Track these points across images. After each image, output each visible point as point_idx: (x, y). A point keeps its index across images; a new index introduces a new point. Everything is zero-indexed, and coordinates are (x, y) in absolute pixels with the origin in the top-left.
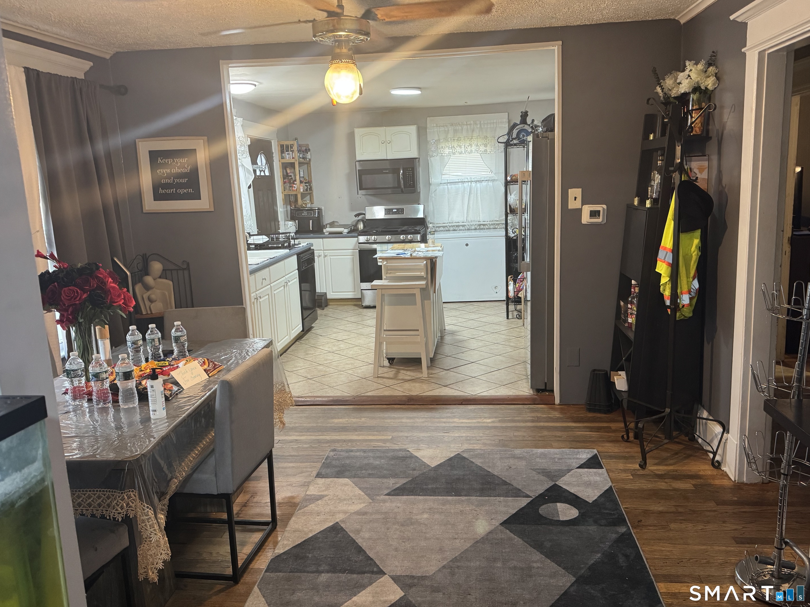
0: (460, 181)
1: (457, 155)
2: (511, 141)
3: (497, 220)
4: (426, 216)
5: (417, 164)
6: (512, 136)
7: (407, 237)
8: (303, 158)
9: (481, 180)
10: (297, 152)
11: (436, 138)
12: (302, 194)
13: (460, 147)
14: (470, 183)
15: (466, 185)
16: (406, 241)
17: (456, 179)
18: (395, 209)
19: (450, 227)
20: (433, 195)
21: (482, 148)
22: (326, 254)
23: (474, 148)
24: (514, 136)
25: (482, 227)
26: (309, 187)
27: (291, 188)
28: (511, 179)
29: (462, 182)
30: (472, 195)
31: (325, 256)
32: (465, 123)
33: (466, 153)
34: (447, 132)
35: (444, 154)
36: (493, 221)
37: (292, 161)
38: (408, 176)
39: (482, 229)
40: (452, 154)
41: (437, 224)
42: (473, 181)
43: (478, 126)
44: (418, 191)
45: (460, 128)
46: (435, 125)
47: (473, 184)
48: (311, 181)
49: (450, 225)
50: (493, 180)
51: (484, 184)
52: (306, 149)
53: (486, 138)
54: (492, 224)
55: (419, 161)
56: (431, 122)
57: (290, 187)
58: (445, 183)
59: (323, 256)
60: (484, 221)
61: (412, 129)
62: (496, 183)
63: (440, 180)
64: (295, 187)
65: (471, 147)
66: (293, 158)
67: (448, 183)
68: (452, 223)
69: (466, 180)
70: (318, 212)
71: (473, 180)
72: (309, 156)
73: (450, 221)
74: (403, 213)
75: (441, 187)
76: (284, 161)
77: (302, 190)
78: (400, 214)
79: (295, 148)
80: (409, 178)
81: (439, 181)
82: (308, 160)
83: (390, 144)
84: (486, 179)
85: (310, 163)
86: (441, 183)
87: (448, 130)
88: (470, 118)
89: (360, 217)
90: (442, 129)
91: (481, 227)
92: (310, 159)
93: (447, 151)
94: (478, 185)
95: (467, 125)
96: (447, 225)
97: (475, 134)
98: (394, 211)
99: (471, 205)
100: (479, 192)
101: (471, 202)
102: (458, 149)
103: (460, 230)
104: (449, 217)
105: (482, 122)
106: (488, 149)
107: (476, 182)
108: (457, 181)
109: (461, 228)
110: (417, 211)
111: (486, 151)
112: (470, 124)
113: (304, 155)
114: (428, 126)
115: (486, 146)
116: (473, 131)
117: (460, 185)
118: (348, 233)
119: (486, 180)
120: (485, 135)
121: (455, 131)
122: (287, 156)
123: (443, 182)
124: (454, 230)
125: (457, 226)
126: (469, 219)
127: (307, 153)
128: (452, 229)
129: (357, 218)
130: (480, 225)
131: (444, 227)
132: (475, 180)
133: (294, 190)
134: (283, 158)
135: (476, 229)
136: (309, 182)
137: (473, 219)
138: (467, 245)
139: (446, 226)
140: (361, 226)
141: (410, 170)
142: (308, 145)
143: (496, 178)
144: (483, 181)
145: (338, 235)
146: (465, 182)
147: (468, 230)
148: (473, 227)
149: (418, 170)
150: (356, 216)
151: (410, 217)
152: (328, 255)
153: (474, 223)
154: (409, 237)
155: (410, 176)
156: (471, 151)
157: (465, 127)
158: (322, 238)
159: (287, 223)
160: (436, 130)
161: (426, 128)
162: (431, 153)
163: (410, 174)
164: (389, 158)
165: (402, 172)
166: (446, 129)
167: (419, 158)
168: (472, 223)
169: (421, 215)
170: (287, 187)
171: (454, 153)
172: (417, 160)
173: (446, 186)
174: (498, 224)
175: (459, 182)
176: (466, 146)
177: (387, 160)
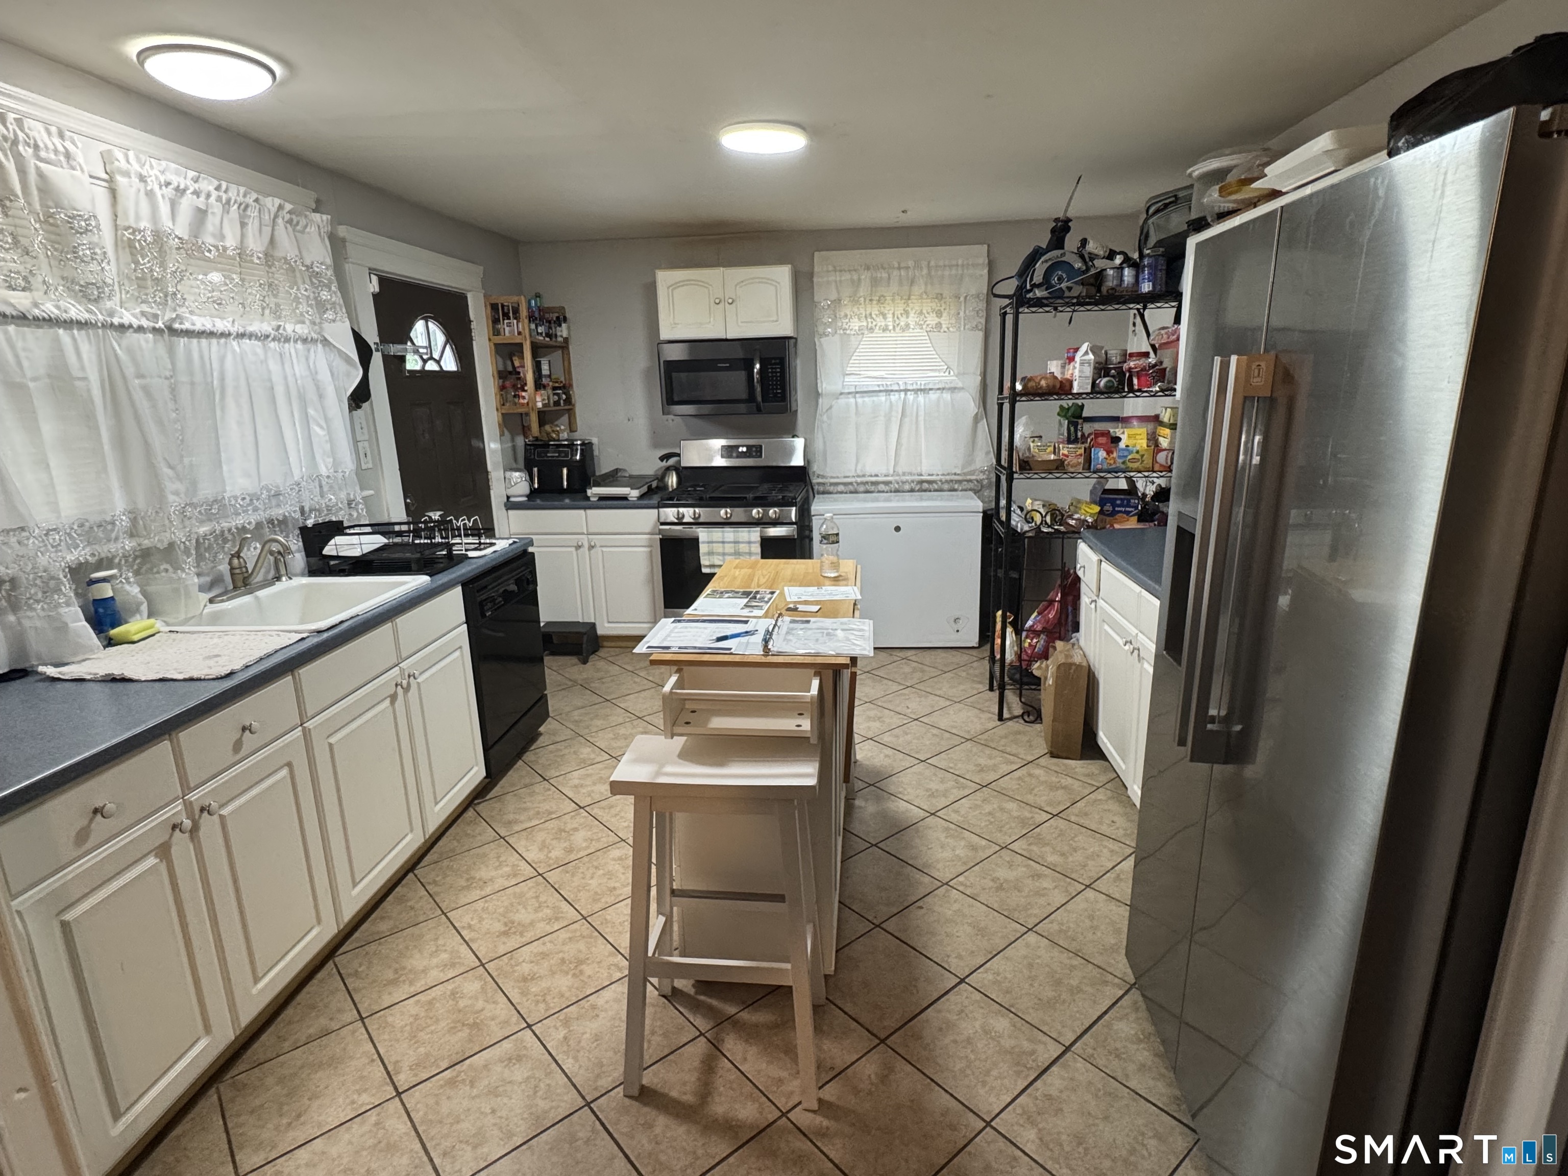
0: (881, 388)
1: (878, 333)
2: (1030, 291)
3: (959, 472)
4: (808, 462)
5: (792, 350)
6: (1031, 279)
7: (766, 513)
8: (548, 335)
9: (928, 387)
10: (526, 321)
11: (834, 296)
12: (541, 413)
13: (884, 316)
14: (902, 394)
15: (894, 397)
16: (764, 521)
17: (873, 385)
18: (743, 446)
19: (858, 484)
20: (825, 418)
21: (932, 320)
22: (593, 544)
23: (912, 319)
24: (1038, 278)
25: (926, 486)
26: (564, 397)
27: (516, 400)
28: (1025, 387)
29: (886, 391)
30: (907, 420)
31: (591, 547)
32: (896, 265)
33: (898, 329)
34: (856, 284)
35: (848, 332)
36: (948, 474)
37: (518, 340)
38: (773, 377)
39: (925, 491)
40: (866, 332)
41: (832, 477)
42: (909, 390)
43: (925, 271)
44: (793, 409)
45: (885, 275)
46: (831, 268)
47: (911, 396)
48: (571, 386)
49: (859, 480)
50: (953, 389)
51: (933, 396)
52: (558, 318)
53: (940, 297)
54: (947, 481)
55: (796, 344)
56: (823, 263)
57: (515, 396)
58: (849, 393)
59: (586, 545)
60: (929, 475)
61: (782, 274)
62: (959, 395)
63: (840, 386)
64: (524, 398)
65: (907, 317)
66: (519, 333)
67: (857, 393)
68: (864, 476)
69: (895, 388)
70: (582, 450)
71: (910, 387)
72: (563, 331)
73: (859, 472)
74: (761, 456)
75: (842, 401)
76: (498, 340)
77: (540, 405)
78: (753, 457)
79: (524, 312)
80: (772, 380)
81: (838, 388)
82: (560, 339)
83: (734, 304)
84: (937, 387)
85: (567, 348)
86: (841, 394)
87: (859, 280)
88: (908, 255)
89: (672, 461)
90: (847, 276)
91: (924, 486)
92: (566, 340)
93: (855, 324)
94: (921, 398)
95: (899, 268)
96: (853, 480)
97: (917, 290)
98: (740, 449)
99: (904, 441)
100: (922, 413)
101: (905, 434)
102: (880, 322)
103: (879, 492)
104: (856, 465)
105: (932, 263)
106: (945, 321)
107: (916, 391)
108: (877, 389)
109: (882, 487)
110: (790, 452)
111: (939, 325)
112: (907, 268)
113: (550, 328)
114: (816, 269)
115: (939, 314)
116: (912, 283)
117: (882, 398)
118: (641, 497)
119: (939, 389)
120: (938, 291)
121: (875, 282)
122: (507, 329)
123: (846, 391)
124: (867, 492)
125: (873, 483)
126: (900, 470)
127: (560, 325)
128: (862, 488)
129: (664, 464)
130: (921, 482)
131: (845, 484)
132: (915, 387)
133: (523, 405)
134: (497, 332)
135: (912, 491)
136: (566, 388)
137: (906, 470)
138: (898, 529)
139: (851, 484)
140: (672, 480)
141: (775, 364)
142: (563, 308)
143: (960, 385)
144: (931, 389)
145: (620, 502)
146: (892, 391)
147: (897, 491)
148: (907, 487)
149: (793, 364)
150: (662, 459)
151: (774, 464)
152: (598, 544)
153: (909, 478)
154: (772, 512)
155: (777, 377)
156: (907, 325)
157: (896, 273)
158: (585, 508)
159: (508, 474)
160: (833, 278)
161: (811, 275)
162: (820, 329)
163: (776, 372)
164: (730, 336)
165: (758, 366)
166: (855, 277)
167: (796, 339)
168: (904, 478)
169: (798, 461)
170: (510, 398)
171: (871, 330)
172: (792, 341)
173: (852, 400)
174: (960, 482)
175: (880, 391)
176: (898, 313)
177: (726, 340)
